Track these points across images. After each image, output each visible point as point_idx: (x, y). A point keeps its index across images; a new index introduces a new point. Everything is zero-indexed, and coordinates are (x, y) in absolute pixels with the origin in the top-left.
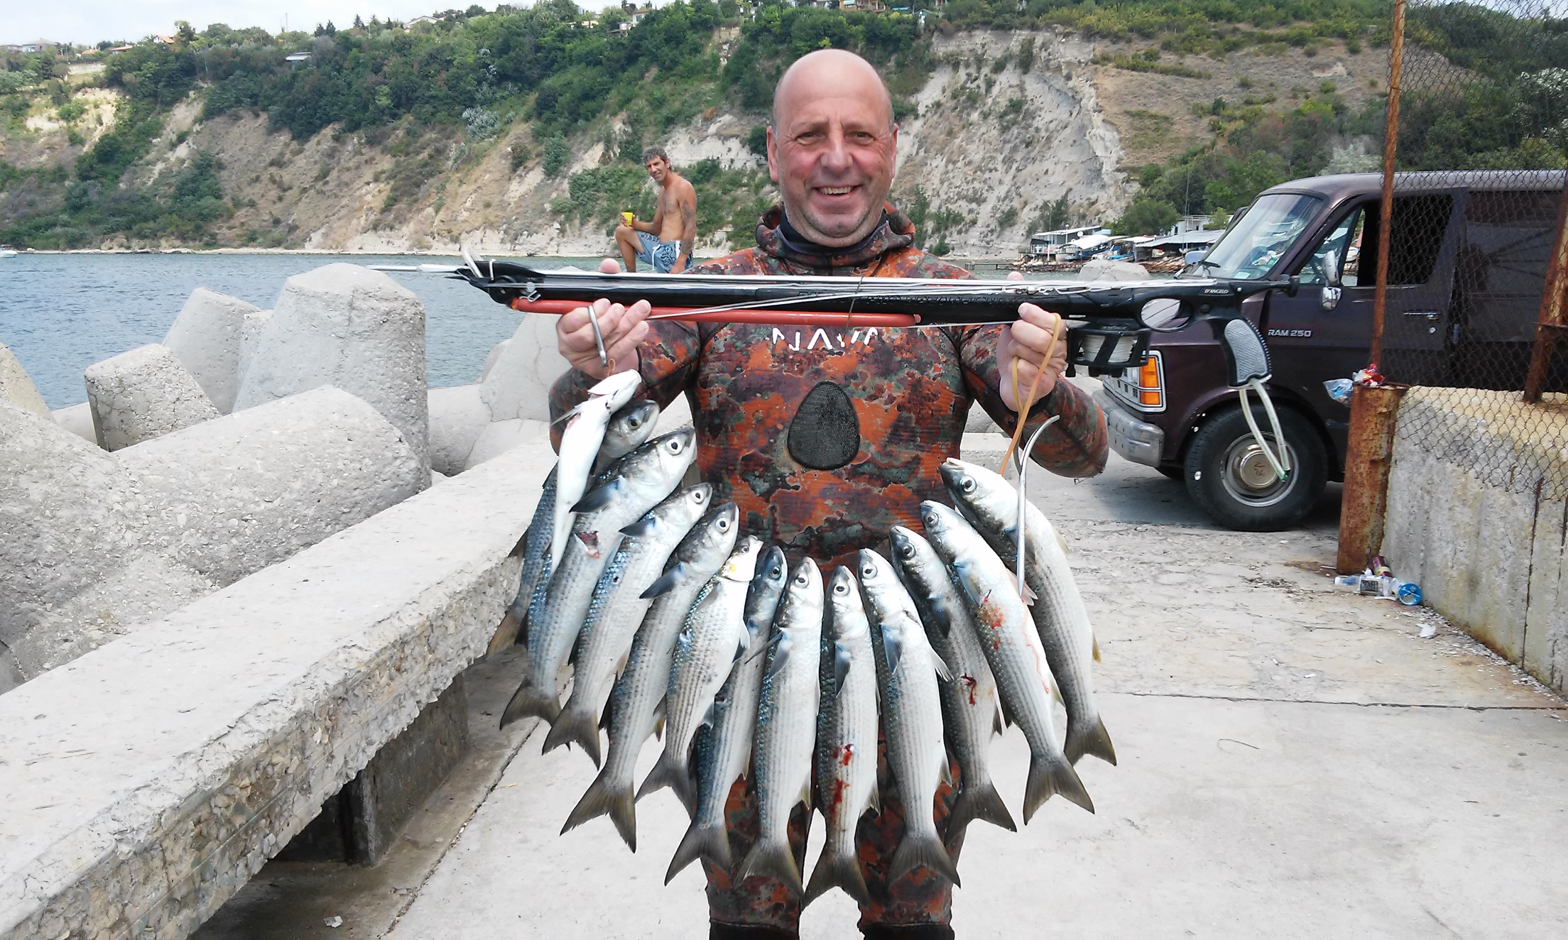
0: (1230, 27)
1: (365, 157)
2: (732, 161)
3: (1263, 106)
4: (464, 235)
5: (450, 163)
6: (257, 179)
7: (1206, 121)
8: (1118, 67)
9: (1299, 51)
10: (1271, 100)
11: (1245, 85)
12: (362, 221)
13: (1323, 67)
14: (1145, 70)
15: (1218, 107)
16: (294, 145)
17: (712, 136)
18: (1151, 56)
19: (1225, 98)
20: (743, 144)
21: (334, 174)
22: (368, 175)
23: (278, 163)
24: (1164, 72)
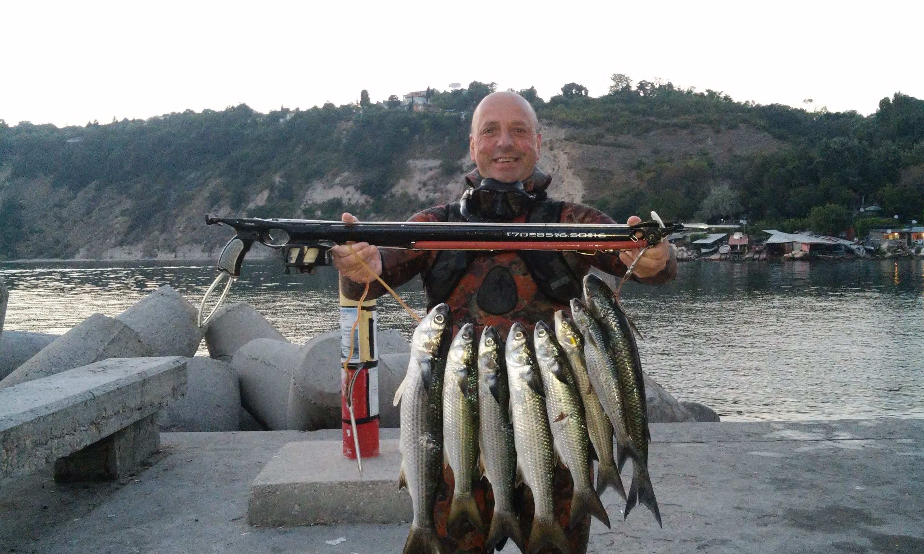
0: (644, 119)
1: (116, 201)
2: (350, 200)
3: (667, 164)
4: (178, 248)
5: (170, 203)
6: (45, 216)
7: (634, 173)
8: (580, 143)
9: (685, 132)
10: (671, 160)
11: (656, 152)
12: (113, 241)
13: (701, 141)
14: (596, 144)
15: (640, 165)
16: (71, 194)
17: (337, 184)
18: (600, 136)
19: (645, 160)
20: (357, 188)
21: (95, 212)
22: (117, 211)
23: (60, 205)
24: (607, 145)
